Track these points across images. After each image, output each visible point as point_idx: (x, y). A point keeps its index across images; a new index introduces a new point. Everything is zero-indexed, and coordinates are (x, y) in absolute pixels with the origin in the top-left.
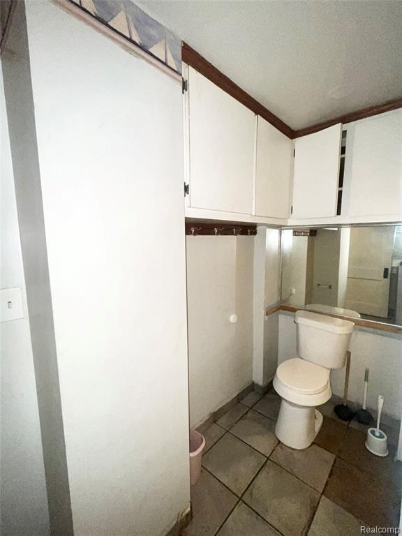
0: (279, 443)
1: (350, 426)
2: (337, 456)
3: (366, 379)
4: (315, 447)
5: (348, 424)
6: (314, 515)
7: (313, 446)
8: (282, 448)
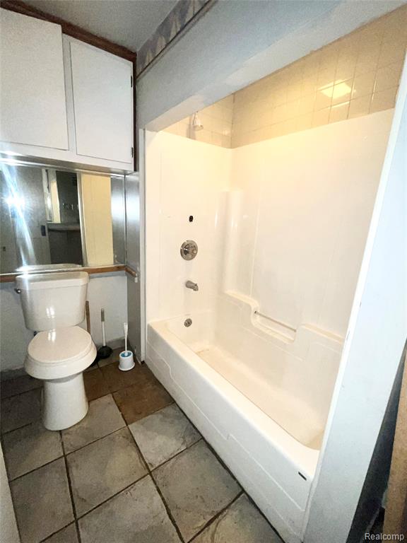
0: (61, 434)
1: (101, 366)
2: (112, 393)
3: (103, 319)
4: (93, 403)
5: (98, 366)
6: (136, 443)
7: (91, 405)
8: (68, 433)
